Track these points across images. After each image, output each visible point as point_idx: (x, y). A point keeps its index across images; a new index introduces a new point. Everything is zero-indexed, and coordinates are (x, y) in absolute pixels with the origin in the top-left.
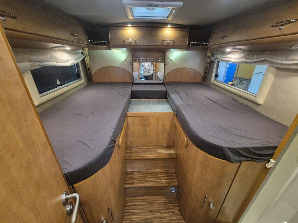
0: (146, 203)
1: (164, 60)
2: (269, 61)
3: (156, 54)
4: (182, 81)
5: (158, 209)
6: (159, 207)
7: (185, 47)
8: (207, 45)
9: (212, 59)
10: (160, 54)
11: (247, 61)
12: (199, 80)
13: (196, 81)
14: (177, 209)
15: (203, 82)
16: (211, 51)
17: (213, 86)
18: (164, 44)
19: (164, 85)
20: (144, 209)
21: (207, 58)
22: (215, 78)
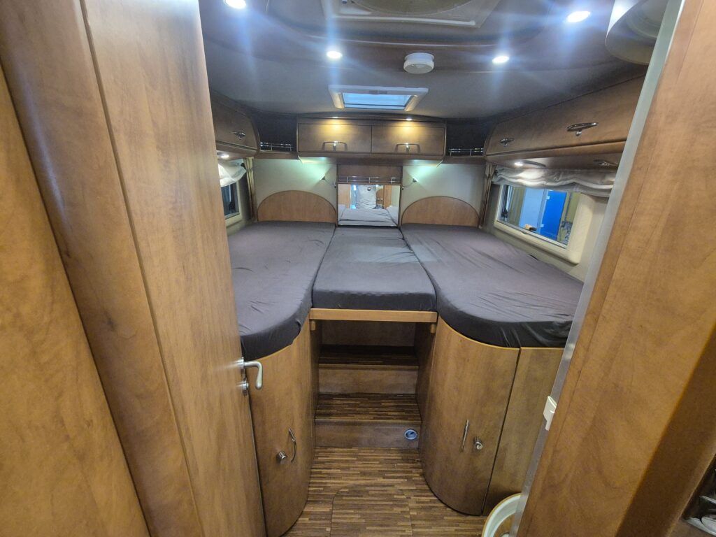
0: (355, 459)
1: (399, 181)
2: (581, 185)
3: (385, 170)
4: (437, 223)
5: (379, 471)
6: (381, 467)
7: (441, 157)
8: (481, 154)
9: (495, 180)
10: (393, 169)
11: (549, 184)
12: (471, 221)
13: (466, 224)
14: (417, 473)
15: (480, 227)
16: (493, 166)
17: (498, 234)
18: (399, 151)
19: (400, 229)
20: (351, 469)
21: (486, 180)
22: (502, 218)
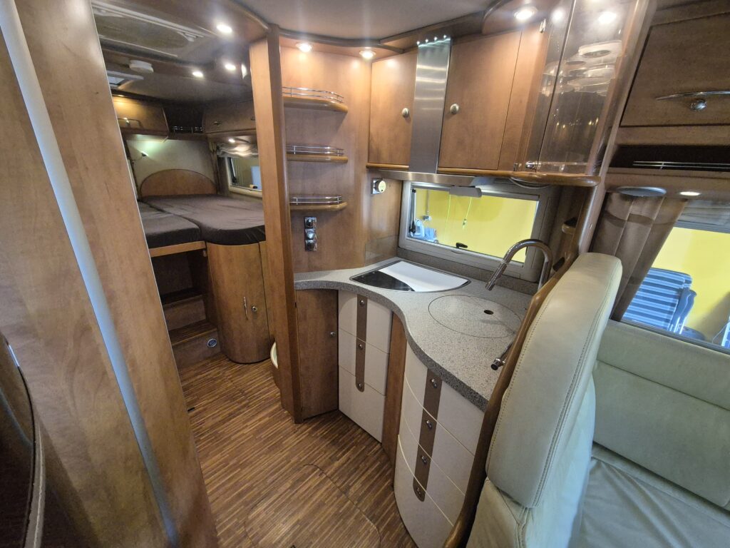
7: (166, 134)
9: (219, 154)
15: (218, 193)
16: (215, 142)
21: (212, 155)
22: (234, 183)
